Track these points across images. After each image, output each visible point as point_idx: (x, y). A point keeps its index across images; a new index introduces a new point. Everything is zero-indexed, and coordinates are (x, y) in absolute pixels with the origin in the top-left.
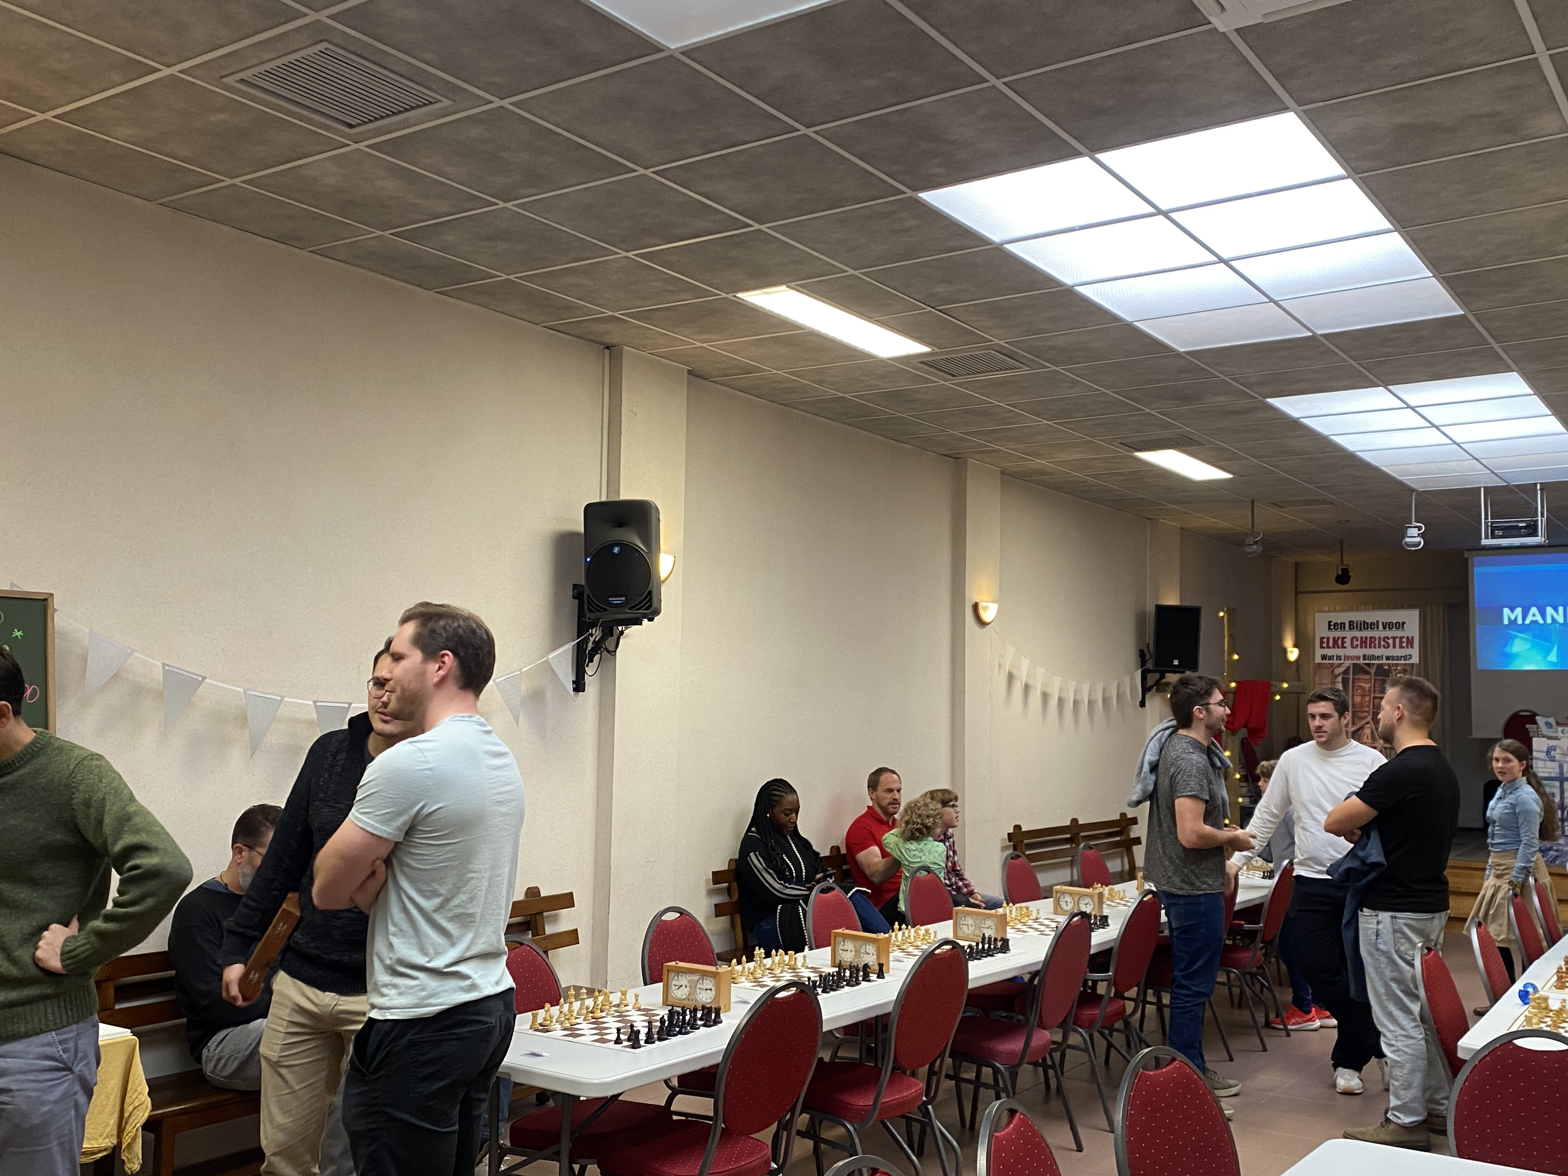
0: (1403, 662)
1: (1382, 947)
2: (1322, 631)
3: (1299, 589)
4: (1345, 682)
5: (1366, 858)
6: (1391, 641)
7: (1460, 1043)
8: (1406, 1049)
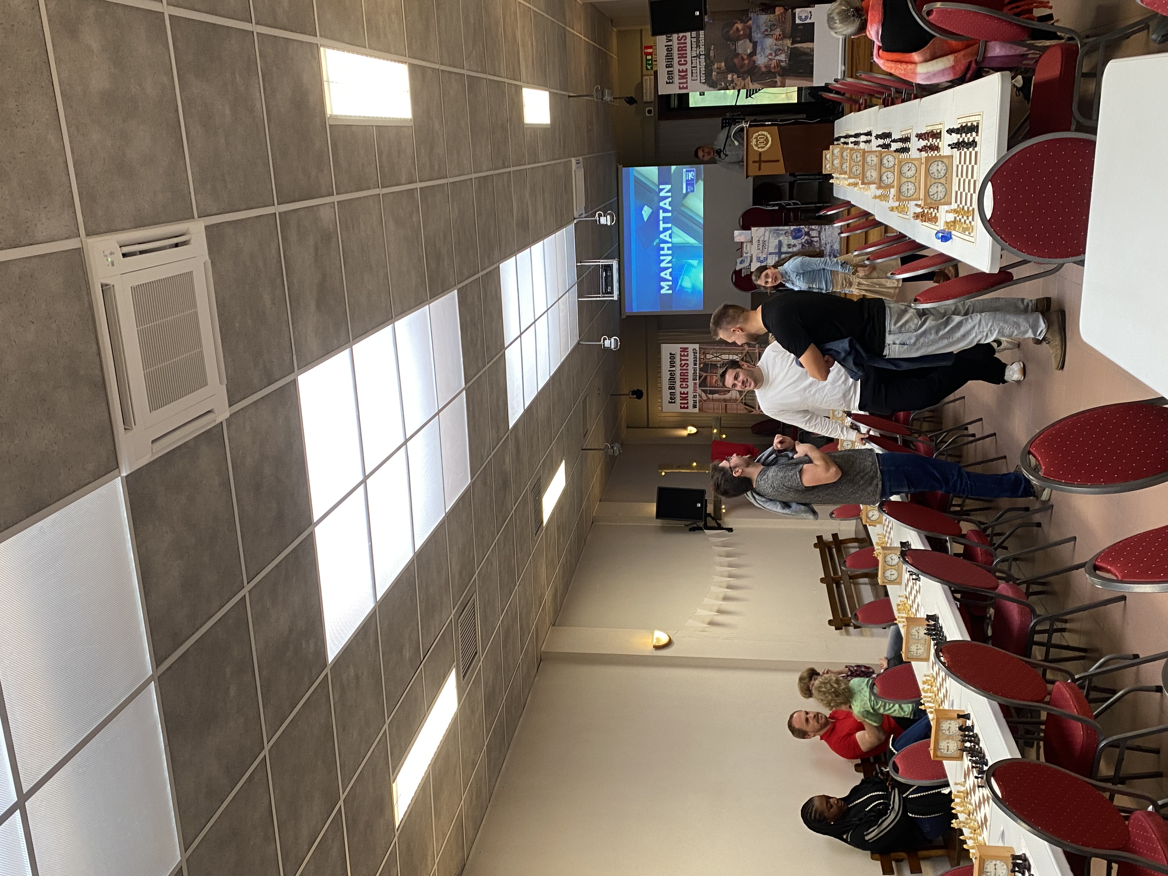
0: (698, 355)
1: (912, 341)
2: (676, 408)
3: (646, 425)
4: (713, 392)
5: (846, 351)
6: (683, 362)
7: (987, 272)
8: (989, 325)
